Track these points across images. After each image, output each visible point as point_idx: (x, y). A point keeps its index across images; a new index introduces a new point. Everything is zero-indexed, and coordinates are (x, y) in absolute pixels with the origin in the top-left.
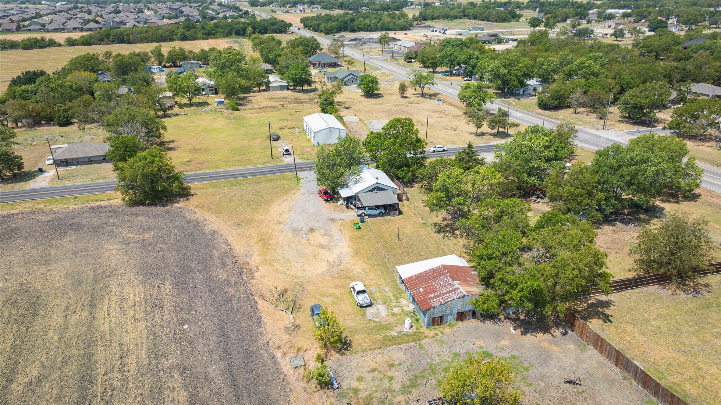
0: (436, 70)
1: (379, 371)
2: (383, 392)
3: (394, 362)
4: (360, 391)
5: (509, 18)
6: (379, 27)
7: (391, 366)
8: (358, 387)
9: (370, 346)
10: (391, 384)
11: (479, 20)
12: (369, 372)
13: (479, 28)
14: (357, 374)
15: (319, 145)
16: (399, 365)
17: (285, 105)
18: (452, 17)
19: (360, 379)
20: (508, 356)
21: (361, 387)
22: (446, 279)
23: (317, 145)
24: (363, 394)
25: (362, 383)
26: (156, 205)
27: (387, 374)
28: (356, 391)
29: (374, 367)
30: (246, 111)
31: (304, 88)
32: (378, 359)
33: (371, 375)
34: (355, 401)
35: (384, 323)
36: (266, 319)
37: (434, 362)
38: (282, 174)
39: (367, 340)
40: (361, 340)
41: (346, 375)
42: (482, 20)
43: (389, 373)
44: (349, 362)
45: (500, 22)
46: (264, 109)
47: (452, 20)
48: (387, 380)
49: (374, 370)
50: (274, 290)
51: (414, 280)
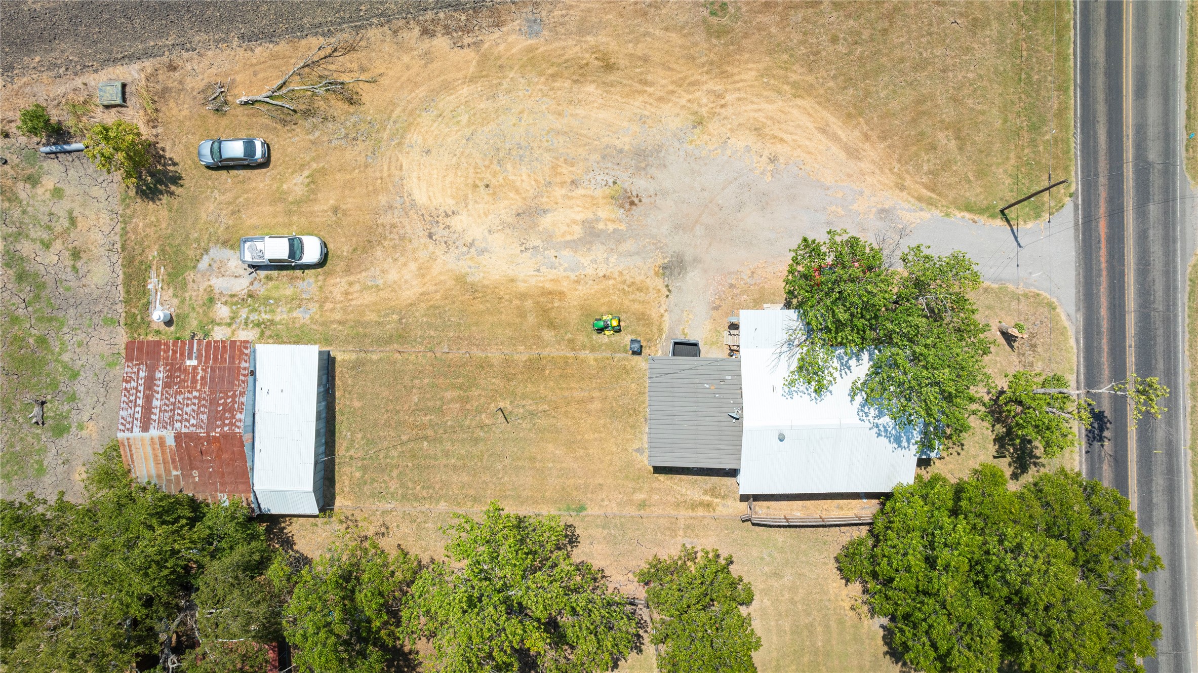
1: (68, 228)
2: (21, 223)
3: (82, 261)
4: (34, 187)
7: (76, 254)
8: (42, 186)
9: (135, 230)
10: (33, 240)
12: (70, 213)
14: (69, 191)
16: (75, 269)
19: (58, 193)
20: (45, 463)
21: (40, 191)
22: (193, 421)
24: (22, 190)
25: (48, 195)
27: (59, 241)
28: (33, 180)
29: (80, 225)
32: (96, 236)
33: (63, 214)
34: (11, 172)
35: (190, 275)
36: (261, 51)
37: (65, 330)
39: (150, 231)
40: (153, 219)
41: (71, 172)
43: (58, 245)
44: (104, 185)
48: (45, 236)
49: (73, 222)
50: (362, 78)
51: (233, 363)
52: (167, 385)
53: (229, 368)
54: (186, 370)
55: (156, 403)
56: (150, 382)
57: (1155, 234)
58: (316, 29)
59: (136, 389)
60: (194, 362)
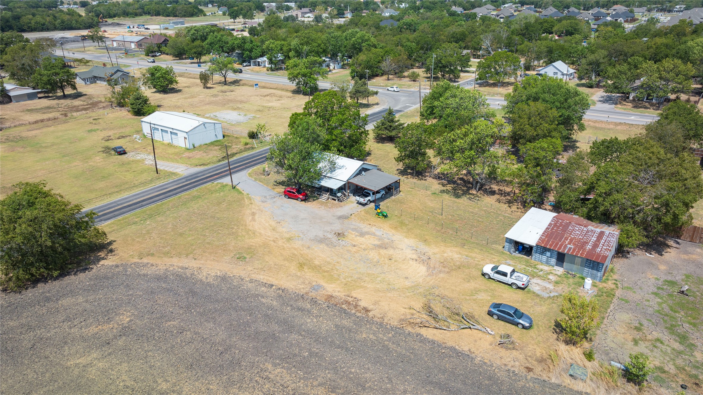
0: (201, 61)
5: (196, 13)
6: (58, 25)
11: (163, 16)
13: (180, 22)
15: (194, 147)
17: (69, 115)
18: (131, 14)
23: (192, 147)
26: (69, 274)
30: (12, 130)
31: (66, 93)
38: (203, 186)
42: (168, 16)
45: (188, 17)
46: (40, 124)
47: (133, 17)
50: (415, 312)
51: (548, 240)
52: (587, 243)
53: (551, 238)
54: (574, 244)
55: (594, 239)
56: (595, 246)
57: (206, 172)
58: (423, 340)
59: (603, 245)
60: (569, 246)
